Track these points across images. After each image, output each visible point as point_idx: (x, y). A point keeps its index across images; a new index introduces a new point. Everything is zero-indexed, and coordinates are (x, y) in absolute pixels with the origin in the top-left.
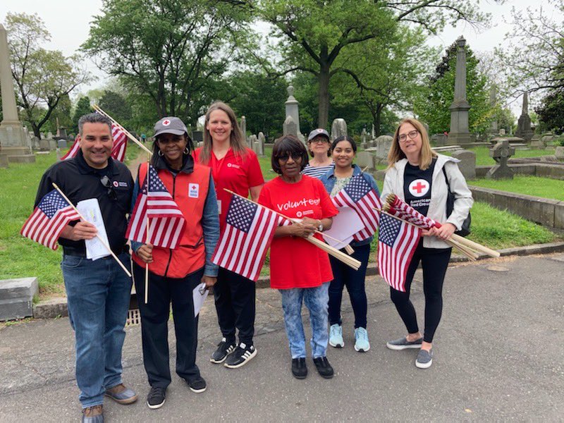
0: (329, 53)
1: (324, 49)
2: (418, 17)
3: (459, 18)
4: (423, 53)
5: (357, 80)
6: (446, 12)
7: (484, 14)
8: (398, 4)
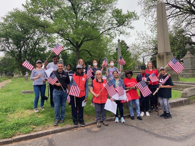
0: (79, 44)
1: (77, 43)
2: (108, 33)
3: (120, 34)
4: (112, 45)
5: (89, 53)
6: (116, 32)
7: (128, 33)
8: (101, 29)
